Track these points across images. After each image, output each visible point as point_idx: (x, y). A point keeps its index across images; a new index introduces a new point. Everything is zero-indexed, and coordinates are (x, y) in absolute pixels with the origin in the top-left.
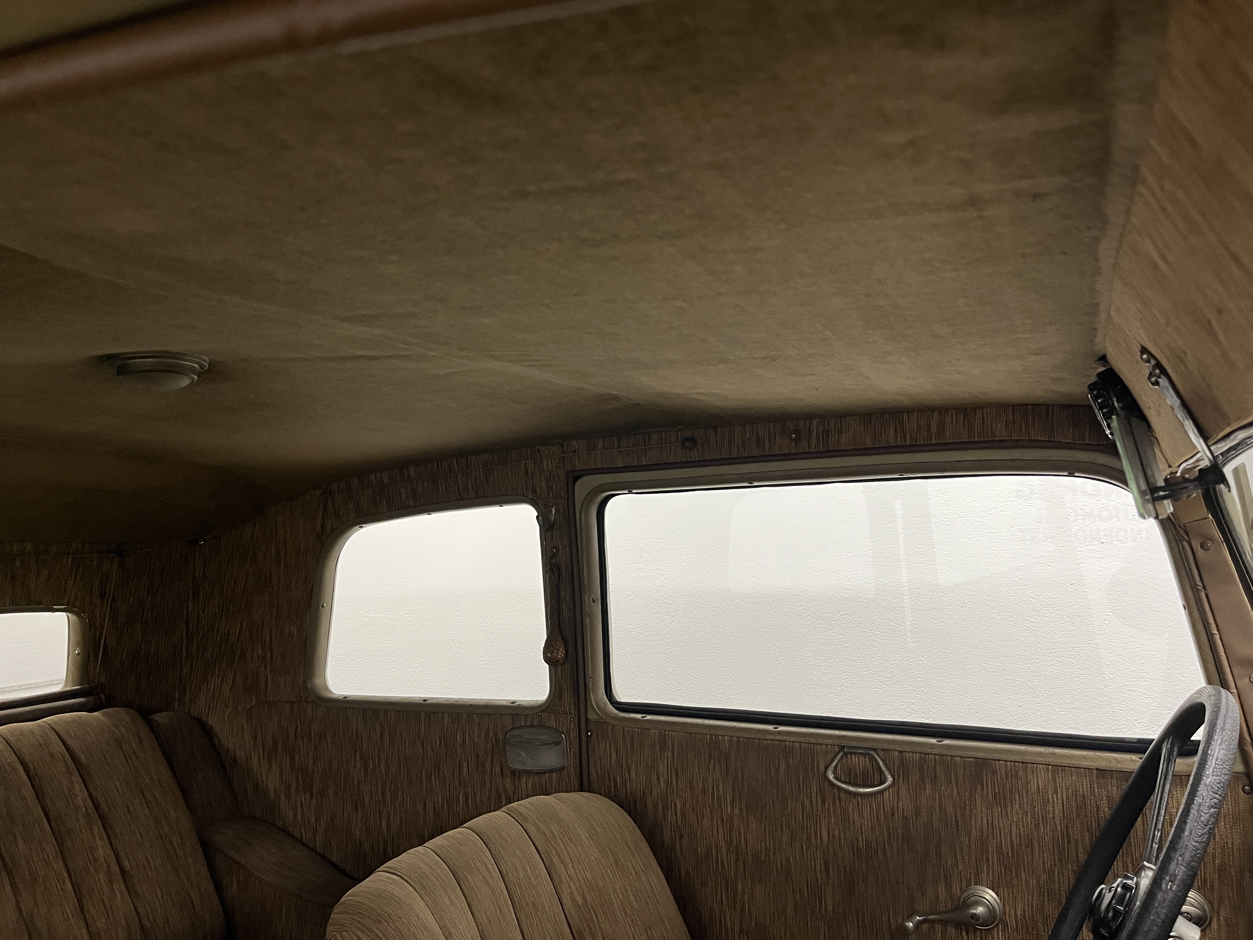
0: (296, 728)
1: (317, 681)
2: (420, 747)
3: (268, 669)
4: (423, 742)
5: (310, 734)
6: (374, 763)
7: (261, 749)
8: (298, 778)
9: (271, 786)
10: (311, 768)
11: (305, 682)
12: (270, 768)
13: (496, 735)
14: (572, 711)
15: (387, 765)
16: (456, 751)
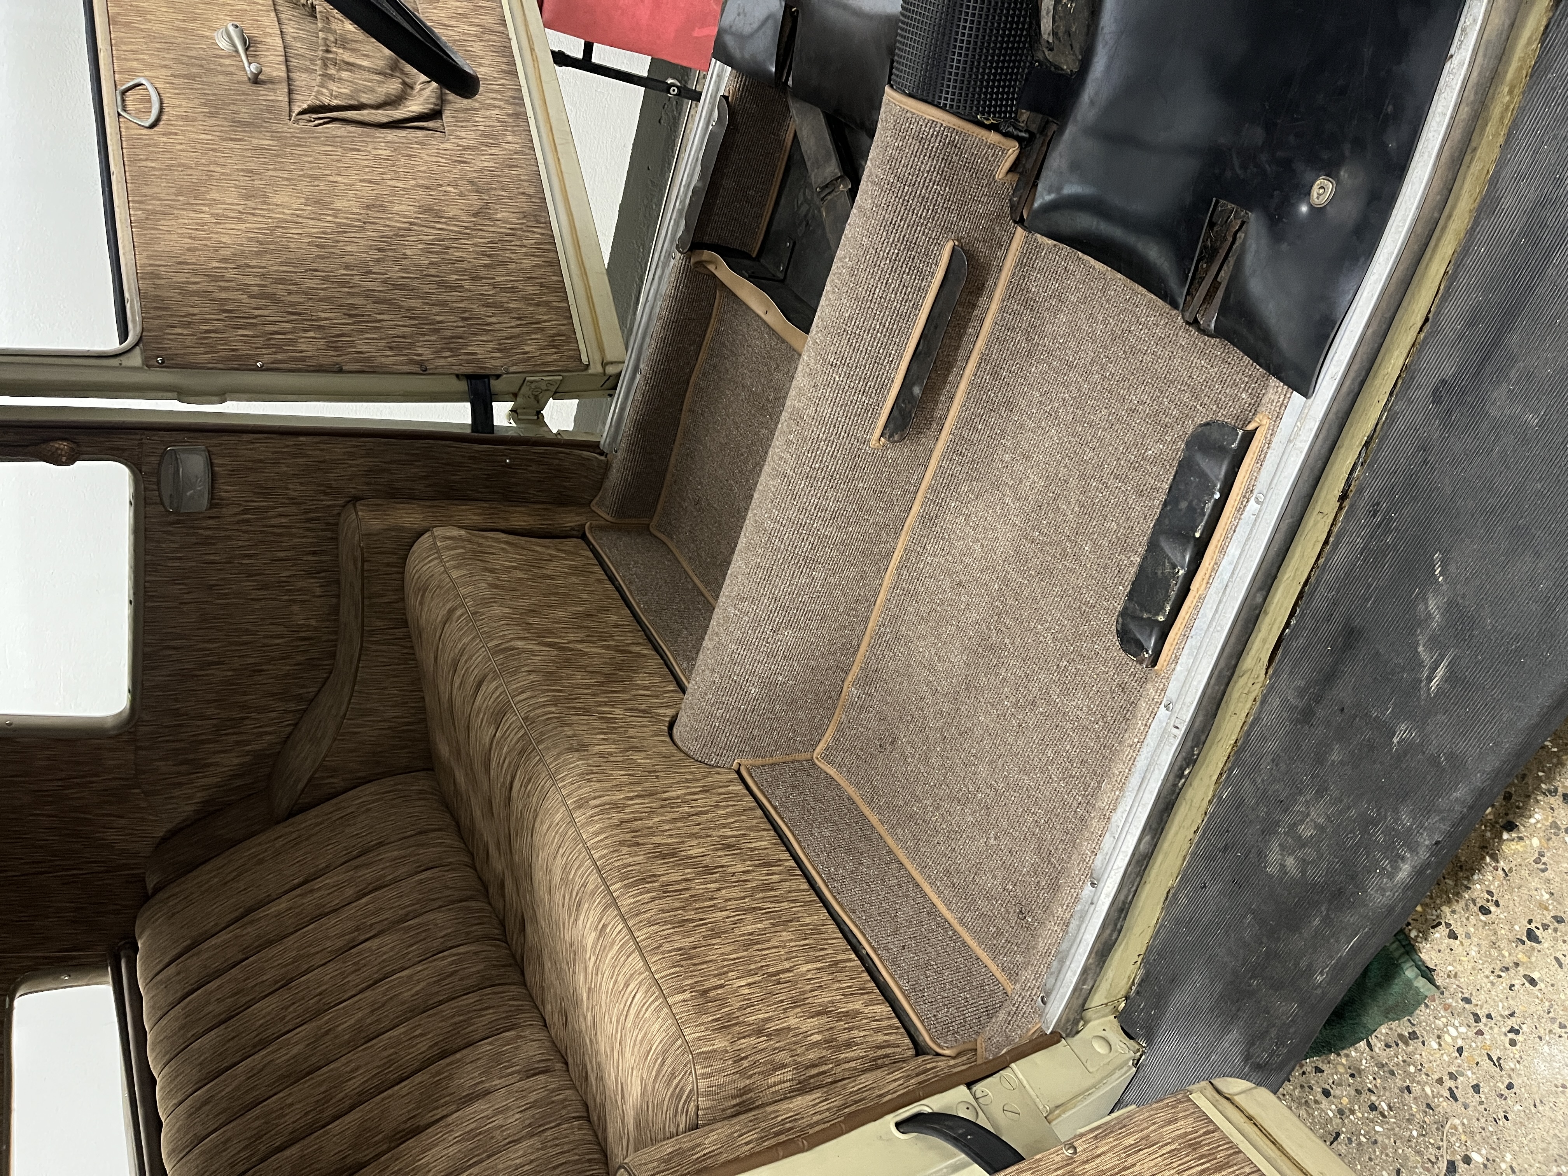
0: (167, 741)
1: (110, 724)
2: (187, 606)
3: (94, 779)
4: (181, 603)
5: (175, 726)
6: (208, 656)
7: (192, 776)
8: (226, 734)
9: (236, 761)
10: (215, 722)
11: (110, 737)
12: (216, 764)
13: (171, 524)
14: (138, 437)
15: (210, 641)
16: (191, 567)
